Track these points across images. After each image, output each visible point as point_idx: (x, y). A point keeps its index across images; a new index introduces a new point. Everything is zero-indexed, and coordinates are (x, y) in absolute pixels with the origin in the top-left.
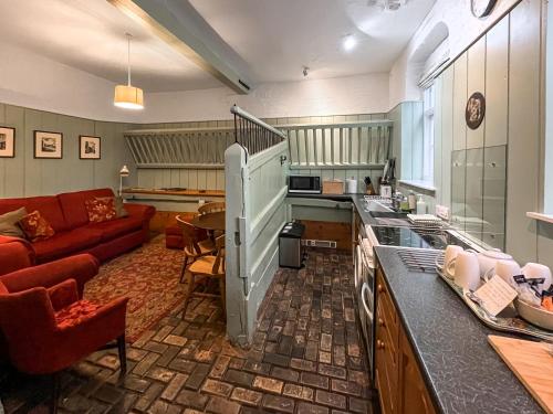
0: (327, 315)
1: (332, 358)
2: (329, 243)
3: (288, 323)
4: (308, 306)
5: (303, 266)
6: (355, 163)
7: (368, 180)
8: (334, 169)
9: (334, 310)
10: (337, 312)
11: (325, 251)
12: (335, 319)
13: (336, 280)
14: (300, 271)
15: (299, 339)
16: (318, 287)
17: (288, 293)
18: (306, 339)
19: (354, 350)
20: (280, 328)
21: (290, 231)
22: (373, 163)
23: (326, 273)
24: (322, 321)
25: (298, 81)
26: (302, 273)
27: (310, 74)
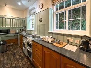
0: (18, 57)
1: (23, 64)
2: (12, 44)
3: (9, 65)
4: (13, 58)
5: (7, 51)
6: (18, 26)
7: (20, 30)
8: (13, 28)
9: (19, 56)
10: (20, 55)
11: (12, 46)
12: (20, 57)
13: (17, 50)
14: (7, 52)
15: (14, 65)
16: (13, 53)
17: (5, 58)
18: (15, 64)
19: (26, 60)
20: (7, 67)
21: (3, 43)
22: (21, 27)
23: (14, 50)
24: (17, 59)
25: (4, 6)
26: (8, 52)
27: (7, 6)
